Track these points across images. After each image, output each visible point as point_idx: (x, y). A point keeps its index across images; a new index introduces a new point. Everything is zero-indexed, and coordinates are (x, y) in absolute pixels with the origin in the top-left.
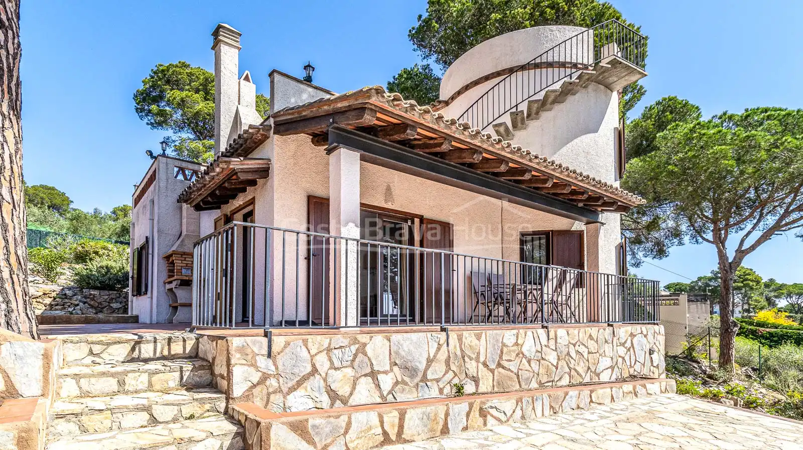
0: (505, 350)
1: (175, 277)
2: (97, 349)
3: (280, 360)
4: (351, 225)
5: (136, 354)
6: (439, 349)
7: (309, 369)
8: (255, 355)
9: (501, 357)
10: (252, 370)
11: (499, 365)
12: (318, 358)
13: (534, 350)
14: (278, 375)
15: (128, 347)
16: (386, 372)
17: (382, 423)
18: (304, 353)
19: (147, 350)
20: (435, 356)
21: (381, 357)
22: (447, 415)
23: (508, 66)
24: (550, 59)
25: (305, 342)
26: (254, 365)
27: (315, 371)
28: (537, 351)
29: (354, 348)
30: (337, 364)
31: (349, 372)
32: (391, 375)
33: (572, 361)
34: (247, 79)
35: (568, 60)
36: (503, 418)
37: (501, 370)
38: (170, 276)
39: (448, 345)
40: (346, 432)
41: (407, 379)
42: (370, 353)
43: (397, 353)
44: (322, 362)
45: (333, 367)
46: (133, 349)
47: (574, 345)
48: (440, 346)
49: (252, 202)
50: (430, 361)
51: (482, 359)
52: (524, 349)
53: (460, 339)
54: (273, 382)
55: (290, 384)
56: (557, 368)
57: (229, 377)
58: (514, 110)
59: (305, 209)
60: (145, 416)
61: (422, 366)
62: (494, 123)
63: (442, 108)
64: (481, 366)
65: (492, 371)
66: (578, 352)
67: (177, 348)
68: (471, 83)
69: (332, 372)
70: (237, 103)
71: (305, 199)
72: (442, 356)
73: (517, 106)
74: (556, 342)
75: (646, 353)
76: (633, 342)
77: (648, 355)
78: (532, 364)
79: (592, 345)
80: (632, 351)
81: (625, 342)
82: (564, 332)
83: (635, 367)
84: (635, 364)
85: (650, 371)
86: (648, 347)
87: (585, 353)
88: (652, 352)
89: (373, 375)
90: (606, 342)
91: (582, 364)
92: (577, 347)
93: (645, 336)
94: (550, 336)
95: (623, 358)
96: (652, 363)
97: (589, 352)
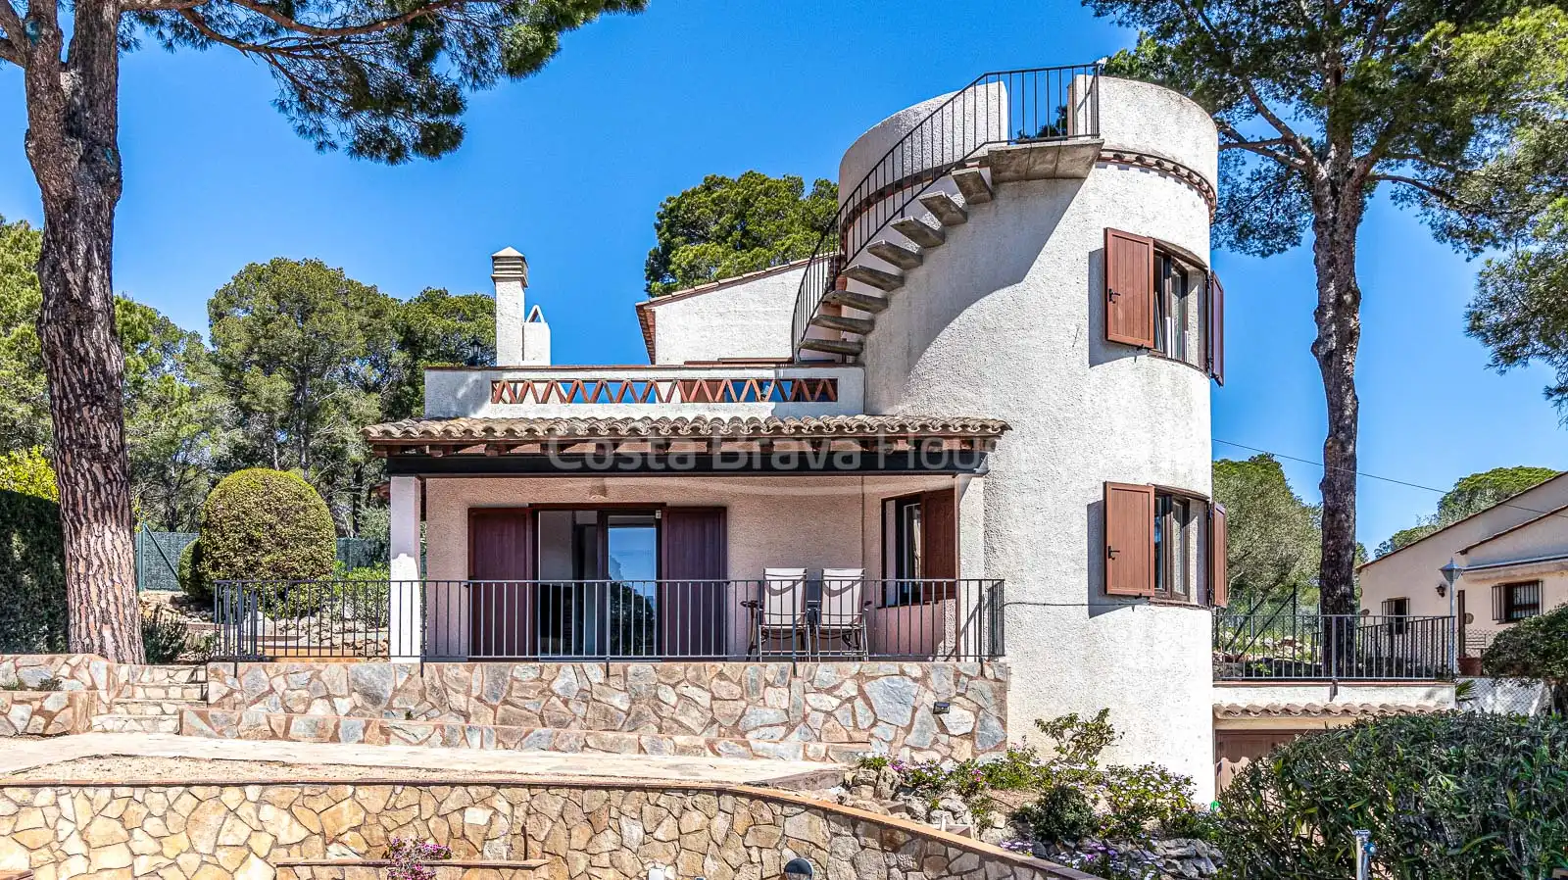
0: (516, 685)
2: (171, 673)
3: (245, 680)
5: (194, 678)
7: (267, 688)
8: (225, 675)
9: (510, 692)
10: (222, 685)
11: (506, 702)
12: (274, 680)
13: (576, 688)
14: (242, 692)
15: (189, 672)
16: (343, 697)
17: (269, 722)
18: (264, 676)
20: (404, 687)
21: (337, 683)
25: (265, 668)
26: (224, 682)
27: (272, 690)
28: (581, 690)
29: (308, 674)
30: (293, 686)
31: (305, 694)
32: (348, 700)
33: (666, 707)
34: (536, 317)
36: (411, 739)
37: (508, 707)
39: (422, 676)
40: (238, 724)
41: (368, 705)
42: (325, 678)
43: (355, 680)
44: (279, 683)
45: (289, 688)
46: (192, 674)
47: (674, 687)
52: (556, 686)
53: (440, 672)
54: (238, 696)
55: (252, 698)
56: (628, 714)
60: (159, 709)
61: (387, 695)
65: (495, 708)
66: (680, 696)
69: (288, 692)
74: (626, 680)
75: (915, 709)
76: (866, 687)
77: (923, 713)
78: (572, 705)
79: (723, 688)
80: (859, 703)
81: (836, 687)
82: (646, 667)
83: (874, 731)
84: (874, 725)
85: (936, 741)
86: (929, 699)
87: (704, 699)
88: (940, 709)
89: (329, 697)
90: (768, 684)
91: (695, 713)
92: (681, 688)
93: (915, 680)
94: (612, 672)
95: (829, 714)
96: (943, 728)
97: (714, 698)
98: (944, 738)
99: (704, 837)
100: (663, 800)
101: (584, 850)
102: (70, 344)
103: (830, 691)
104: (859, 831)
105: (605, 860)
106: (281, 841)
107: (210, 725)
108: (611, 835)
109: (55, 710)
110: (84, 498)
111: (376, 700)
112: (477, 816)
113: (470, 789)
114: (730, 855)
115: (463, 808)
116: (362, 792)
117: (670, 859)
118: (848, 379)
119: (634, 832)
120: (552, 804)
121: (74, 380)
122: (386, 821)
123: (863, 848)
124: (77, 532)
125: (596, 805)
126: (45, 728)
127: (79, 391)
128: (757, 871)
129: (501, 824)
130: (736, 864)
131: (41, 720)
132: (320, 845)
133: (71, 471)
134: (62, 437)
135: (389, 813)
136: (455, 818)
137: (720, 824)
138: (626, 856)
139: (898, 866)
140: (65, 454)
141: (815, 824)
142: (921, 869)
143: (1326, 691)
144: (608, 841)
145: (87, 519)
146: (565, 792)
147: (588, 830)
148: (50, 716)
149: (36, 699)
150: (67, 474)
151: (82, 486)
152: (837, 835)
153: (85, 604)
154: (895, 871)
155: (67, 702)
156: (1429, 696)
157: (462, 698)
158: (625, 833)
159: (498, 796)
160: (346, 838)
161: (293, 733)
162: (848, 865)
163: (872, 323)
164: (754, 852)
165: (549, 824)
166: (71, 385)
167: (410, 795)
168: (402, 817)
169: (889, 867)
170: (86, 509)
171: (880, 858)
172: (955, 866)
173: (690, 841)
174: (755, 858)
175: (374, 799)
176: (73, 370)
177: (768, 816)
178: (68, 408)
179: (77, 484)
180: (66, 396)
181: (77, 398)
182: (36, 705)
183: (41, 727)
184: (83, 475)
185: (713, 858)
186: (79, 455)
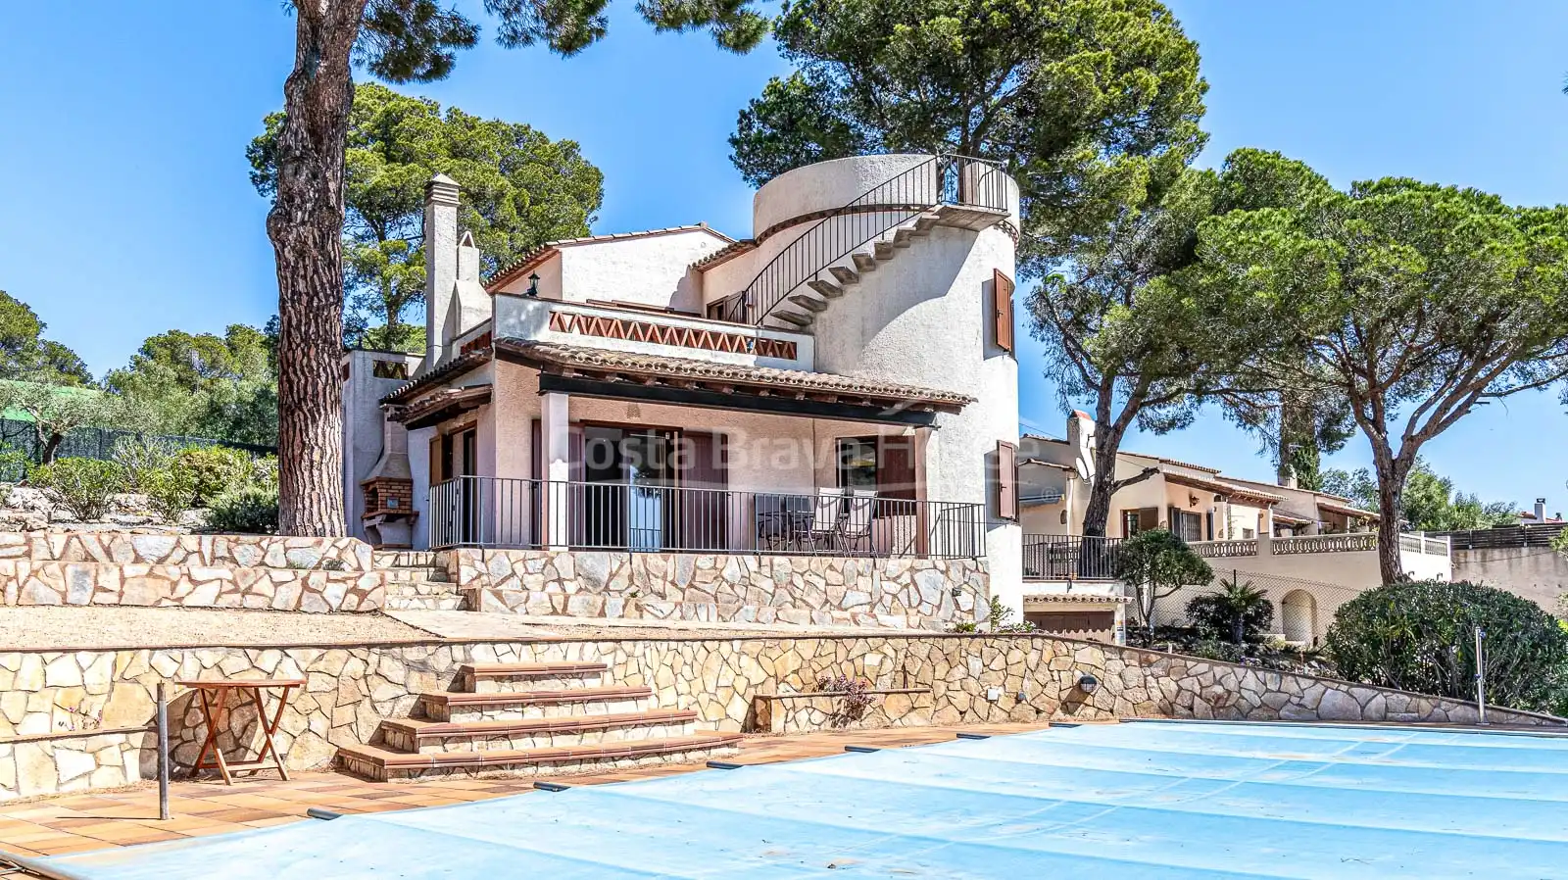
0: (698, 572)
1: (380, 511)
3: (491, 564)
4: (559, 461)
5: (398, 563)
6: (621, 566)
7: (510, 572)
8: (474, 560)
9: (693, 578)
10: (472, 569)
11: (691, 585)
12: (515, 566)
13: (739, 575)
14: (488, 574)
16: (570, 580)
17: (551, 600)
18: (507, 562)
19: (403, 561)
20: (617, 572)
21: (566, 568)
22: (604, 604)
23: (818, 208)
24: (871, 201)
25: (507, 555)
26: (473, 566)
27: (514, 574)
28: (742, 577)
29: (543, 561)
30: (530, 570)
31: (541, 578)
32: (575, 583)
33: (797, 590)
34: (467, 243)
35: (895, 201)
36: (661, 615)
37: (693, 590)
38: (369, 510)
39: (631, 564)
40: (526, 602)
41: (590, 588)
42: (557, 564)
43: (581, 566)
44: (519, 568)
45: (527, 572)
47: (802, 575)
48: (622, 565)
49: (474, 424)
50: (612, 576)
51: (670, 578)
52: (725, 574)
53: (644, 561)
54: (486, 578)
55: (497, 581)
56: (773, 596)
57: (458, 573)
58: (812, 279)
59: (530, 433)
61: (605, 578)
62: (789, 296)
63: (751, 249)
64: (668, 585)
65: (683, 591)
66: (807, 582)
67: (422, 561)
68: (778, 225)
69: (527, 575)
70: (454, 278)
71: (530, 424)
72: (626, 571)
73: (816, 273)
74: (772, 569)
75: (942, 593)
76: (916, 577)
77: (947, 596)
78: (737, 588)
79: (833, 577)
80: (911, 587)
81: (899, 577)
82: (784, 560)
83: (920, 608)
84: (920, 604)
85: (954, 615)
86: (950, 586)
87: (821, 584)
88: (955, 593)
89: (560, 581)
90: (860, 574)
91: (814, 595)
92: (807, 577)
93: (942, 572)
94: (763, 563)
95: (895, 596)
96: (957, 604)
97: (827, 584)
98: (958, 613)
99: (1023, 666)
100: (996, 643)
101: (944, 680)
102: (323, 247)
103: (895, 580)
104: (1124, 656)
105: (957, 686)
106: (752, 682)
107: (503, 602)
108: (962, 669)
109: (368, 588)
110: (324, 389)
111: (596, 583)
112: (873, 659)
113: (869, 640)
114: (1039, 676)
115: (864, 655)
116: (799, 643)
117: (1001, 682)
118: (804, 343)
119: (976, 665)
120: (922, 649)
121: (325, 281)
122: (815, 666)
123: (1127, 666)
124: (314, 421)
125: (952, 648)
126: (359, 605)
127: (329, 292)
128: (1058, 686)
129: (888, 665)
130: (1043, 682)
131: (353, 599)
132: (774, 685)
133: (314, 364)
134: (306, 332)
135: (817, 660)
136: (858, 662)
137: (1033, 657)
138: (971, 683)
139: (1152, 675)
140: (309, 349)
141: (1095, 654)
142: (1168, 675)
143: (1065, 586)
144: (959, 672)
145: (326, 410)
146: (931, 640)
147: (947, 667)
148: (363, 595)
149: (350, 578)
150: (309, 365)
151: (323, 379)
152: (1109, 659)
153: (317, 490)
154: (1149, 678)
155: (379, 582)
156: (1112, 589)
157: (660, 582)
158: (971, 667)
159: (887, 645)
160: (789, 679)
161: (570, 610)
162: (1117, 677)
163: (826, 304)
164: (1055, 674)
165: (920, 663)
166: (322, 284)
167: (830, 645)
168: (825, 662)
169: (1145, 676)
170: (325, 401)
171: (1138, 671)
172: (1192, 672)
173: (1013, 670)
174: (1056, 678)
175: (807, 649)
176: (324, 270)
177: (1065, 651)
178: (318, 306)
179: (319, 376)
180: (317, 294)
181: (327, 297)
182: (351, 584)
183: (355, 604)
184: (325, 369)
185: (1029, 679)
186: (323, 349)
